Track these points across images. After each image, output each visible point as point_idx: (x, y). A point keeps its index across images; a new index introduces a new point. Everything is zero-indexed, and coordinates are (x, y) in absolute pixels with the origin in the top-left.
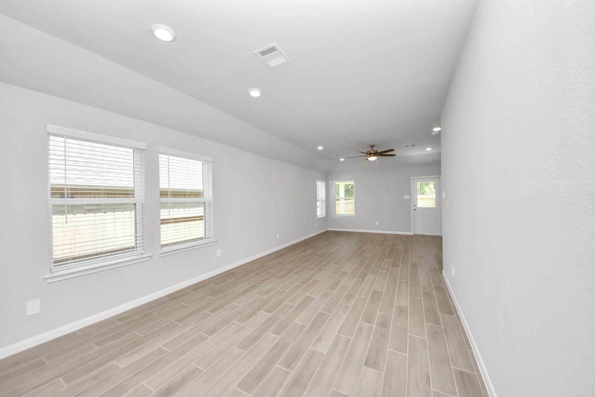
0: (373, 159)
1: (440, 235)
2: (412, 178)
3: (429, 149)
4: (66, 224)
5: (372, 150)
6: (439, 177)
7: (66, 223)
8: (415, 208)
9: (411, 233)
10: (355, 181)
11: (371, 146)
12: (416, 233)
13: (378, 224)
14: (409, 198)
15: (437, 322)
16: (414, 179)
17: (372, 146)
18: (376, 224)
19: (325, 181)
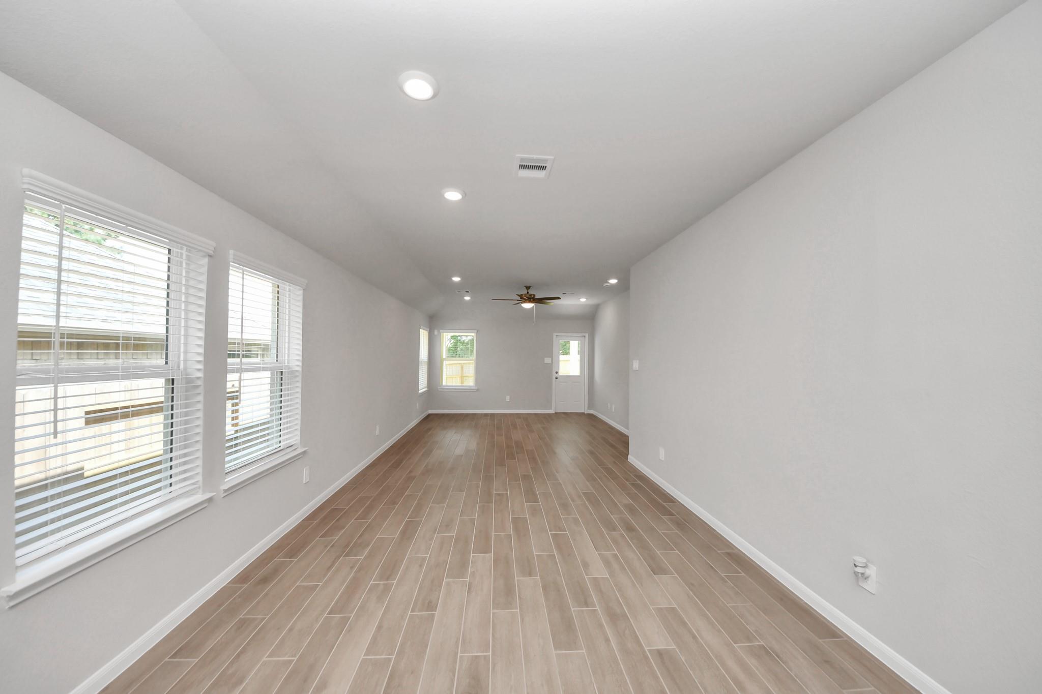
0: (528, 306)
1: (583, 412)
2: (554, 336)
3: (583, 300)
4: (55, 437)
5: (528, 293)
6: (585, 336)
7: (55, 434)
8: (557, 375)
9: (552, 411)
10: (477, 332)
11: (526, 287)
12: (557, 411)
13: (509, 400)
14: (550, 362)
15: (672, 514)
16: (557, 336)
17: (528, 288)
18: (507, 400)
19: (428, 329)
